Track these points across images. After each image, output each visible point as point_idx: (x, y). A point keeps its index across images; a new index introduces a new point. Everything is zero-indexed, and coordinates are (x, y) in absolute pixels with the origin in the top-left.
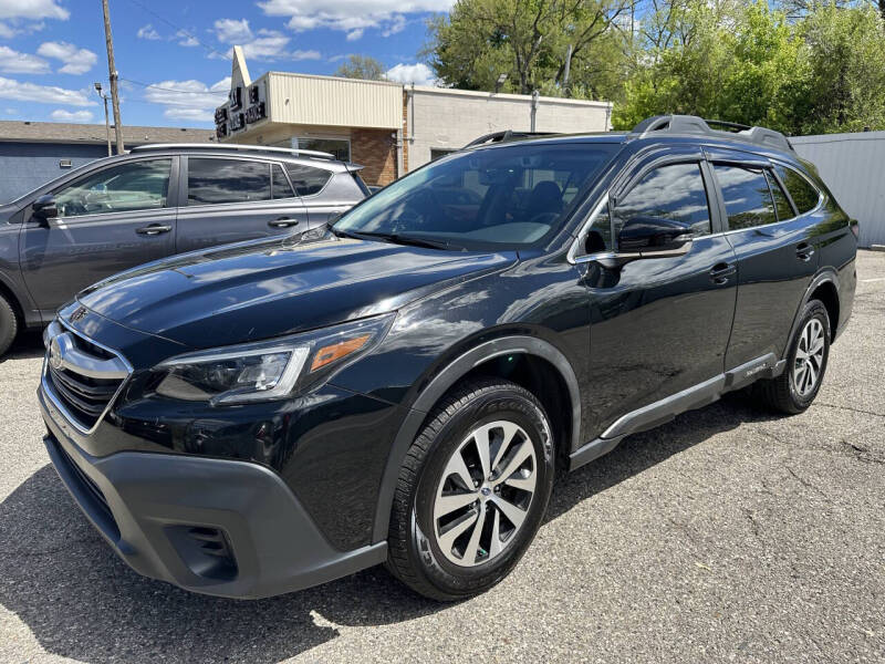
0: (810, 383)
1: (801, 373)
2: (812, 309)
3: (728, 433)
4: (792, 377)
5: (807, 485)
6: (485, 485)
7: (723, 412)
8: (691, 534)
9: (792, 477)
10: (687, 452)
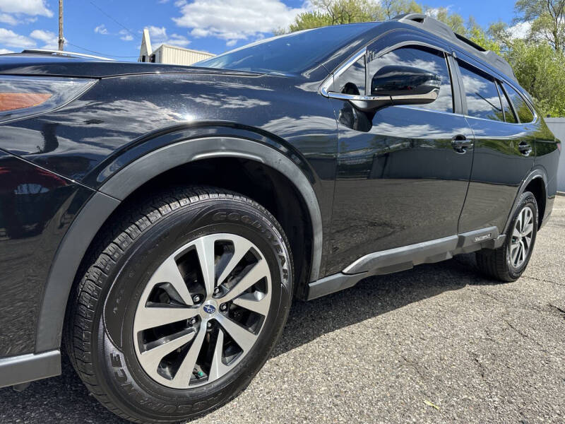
0: (521, 258)
1: (516, 249)
2: (527, 198)
3: (455, 292)
4: (509, 250)
5: (524, 336)
6: (208, 302)
7: (452, 277)
8: (421, 372)
9: (510, 328)
10: (421, 302)
